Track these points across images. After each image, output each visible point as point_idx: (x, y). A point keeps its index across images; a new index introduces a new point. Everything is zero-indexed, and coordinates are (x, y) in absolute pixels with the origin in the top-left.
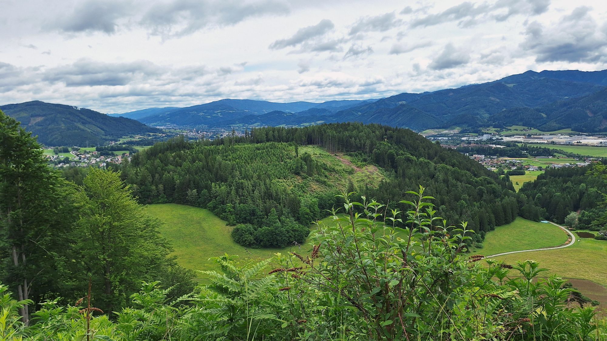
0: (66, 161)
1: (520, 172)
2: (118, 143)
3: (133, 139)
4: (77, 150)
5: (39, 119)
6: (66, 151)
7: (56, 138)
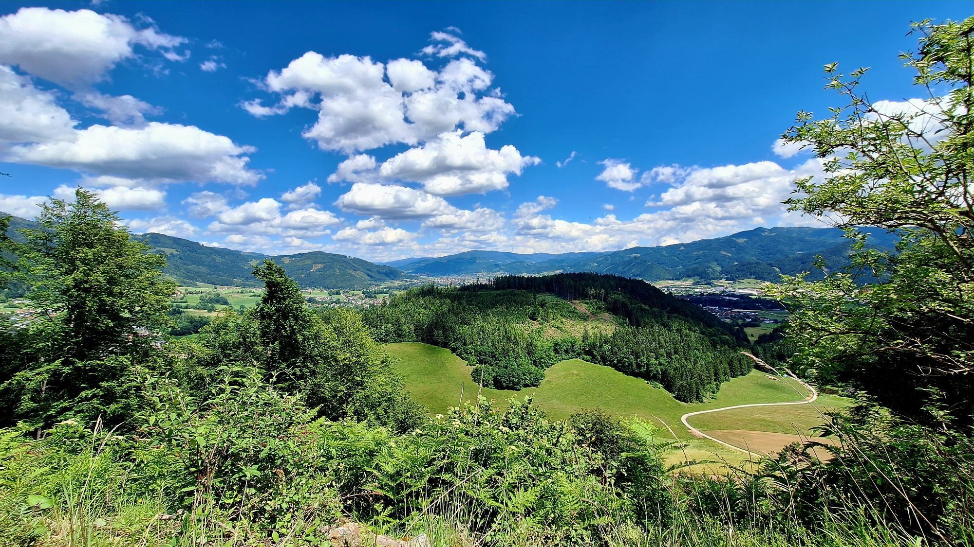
0: (338, 302)
1: (755, 324)
2: (381, 287)
3: (393, 285)
4: (347, 292)
5: (320, 266)
6: (338, 293)
7: (331, 282)
